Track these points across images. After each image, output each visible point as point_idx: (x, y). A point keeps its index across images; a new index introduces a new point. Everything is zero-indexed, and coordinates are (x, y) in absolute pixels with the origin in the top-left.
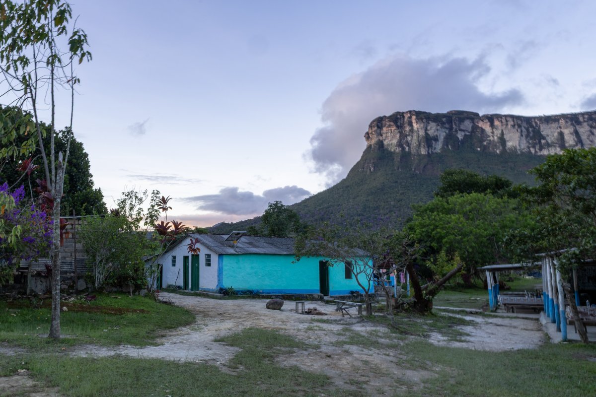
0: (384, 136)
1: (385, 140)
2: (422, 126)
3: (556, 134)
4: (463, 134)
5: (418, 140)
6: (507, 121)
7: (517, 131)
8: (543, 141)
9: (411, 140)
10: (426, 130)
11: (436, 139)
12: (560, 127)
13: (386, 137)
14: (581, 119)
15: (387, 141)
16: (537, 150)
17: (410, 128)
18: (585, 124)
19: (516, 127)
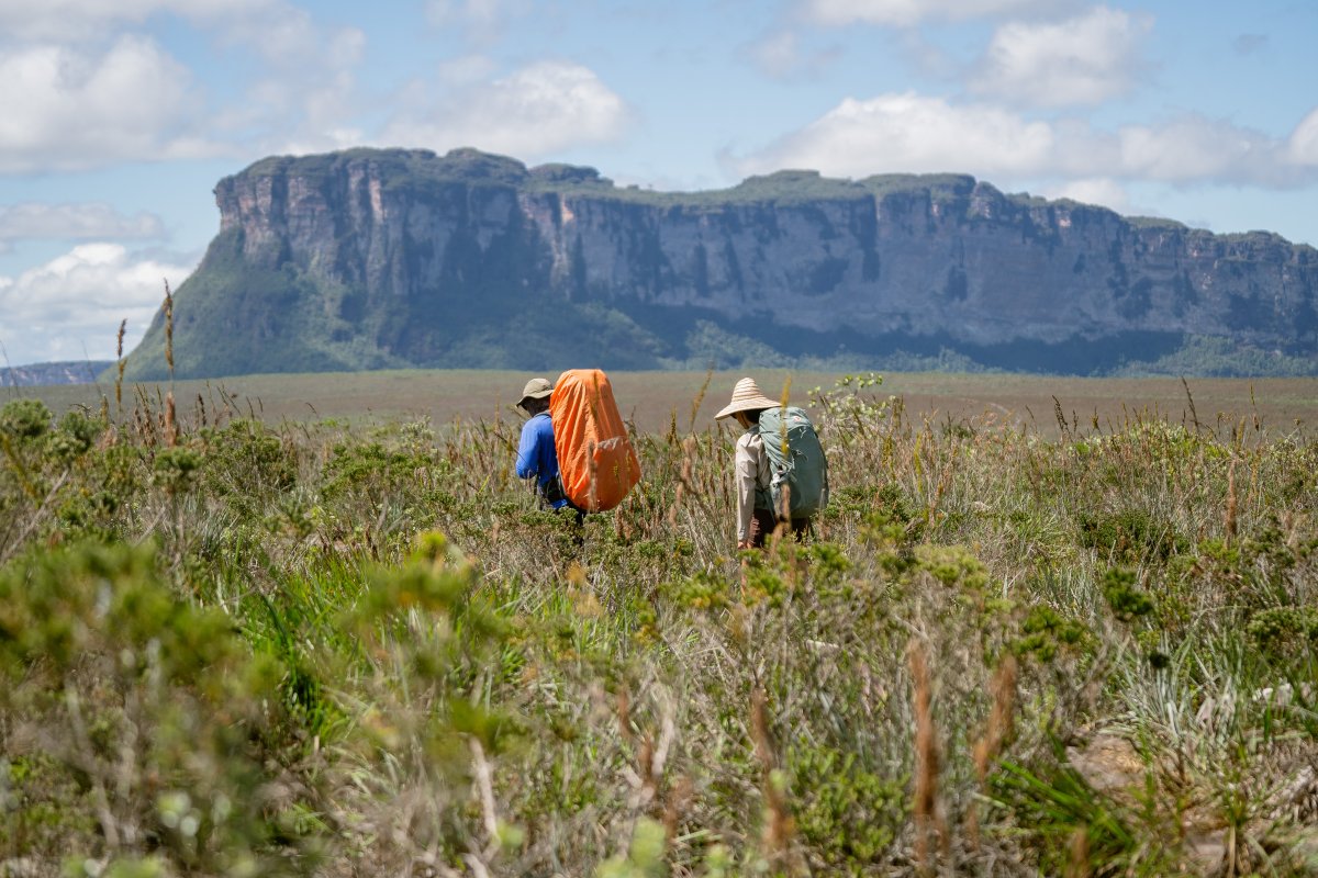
0: (293, 223)
1: (294, 237)
2: (396, 212)
3: (690, 252)
4: (490, 233)
5: (386, 252)
6: (590, 212)
7: (611, 240)
8: (664, 270)
9: (367, 251)
10: (406, 225)
11: (427, 251)
12: (700, 236)
13: (298, 228)
14: (742, 219)
15: (299, 240)
16: (650, 292)
17: (365, 213)
18: (749, 231)
19: (610, 229)
